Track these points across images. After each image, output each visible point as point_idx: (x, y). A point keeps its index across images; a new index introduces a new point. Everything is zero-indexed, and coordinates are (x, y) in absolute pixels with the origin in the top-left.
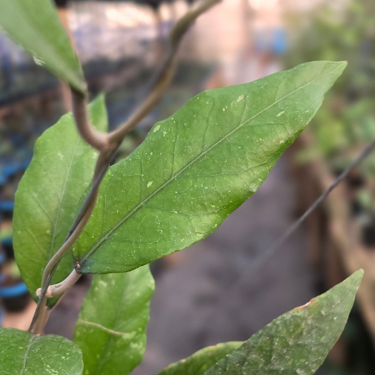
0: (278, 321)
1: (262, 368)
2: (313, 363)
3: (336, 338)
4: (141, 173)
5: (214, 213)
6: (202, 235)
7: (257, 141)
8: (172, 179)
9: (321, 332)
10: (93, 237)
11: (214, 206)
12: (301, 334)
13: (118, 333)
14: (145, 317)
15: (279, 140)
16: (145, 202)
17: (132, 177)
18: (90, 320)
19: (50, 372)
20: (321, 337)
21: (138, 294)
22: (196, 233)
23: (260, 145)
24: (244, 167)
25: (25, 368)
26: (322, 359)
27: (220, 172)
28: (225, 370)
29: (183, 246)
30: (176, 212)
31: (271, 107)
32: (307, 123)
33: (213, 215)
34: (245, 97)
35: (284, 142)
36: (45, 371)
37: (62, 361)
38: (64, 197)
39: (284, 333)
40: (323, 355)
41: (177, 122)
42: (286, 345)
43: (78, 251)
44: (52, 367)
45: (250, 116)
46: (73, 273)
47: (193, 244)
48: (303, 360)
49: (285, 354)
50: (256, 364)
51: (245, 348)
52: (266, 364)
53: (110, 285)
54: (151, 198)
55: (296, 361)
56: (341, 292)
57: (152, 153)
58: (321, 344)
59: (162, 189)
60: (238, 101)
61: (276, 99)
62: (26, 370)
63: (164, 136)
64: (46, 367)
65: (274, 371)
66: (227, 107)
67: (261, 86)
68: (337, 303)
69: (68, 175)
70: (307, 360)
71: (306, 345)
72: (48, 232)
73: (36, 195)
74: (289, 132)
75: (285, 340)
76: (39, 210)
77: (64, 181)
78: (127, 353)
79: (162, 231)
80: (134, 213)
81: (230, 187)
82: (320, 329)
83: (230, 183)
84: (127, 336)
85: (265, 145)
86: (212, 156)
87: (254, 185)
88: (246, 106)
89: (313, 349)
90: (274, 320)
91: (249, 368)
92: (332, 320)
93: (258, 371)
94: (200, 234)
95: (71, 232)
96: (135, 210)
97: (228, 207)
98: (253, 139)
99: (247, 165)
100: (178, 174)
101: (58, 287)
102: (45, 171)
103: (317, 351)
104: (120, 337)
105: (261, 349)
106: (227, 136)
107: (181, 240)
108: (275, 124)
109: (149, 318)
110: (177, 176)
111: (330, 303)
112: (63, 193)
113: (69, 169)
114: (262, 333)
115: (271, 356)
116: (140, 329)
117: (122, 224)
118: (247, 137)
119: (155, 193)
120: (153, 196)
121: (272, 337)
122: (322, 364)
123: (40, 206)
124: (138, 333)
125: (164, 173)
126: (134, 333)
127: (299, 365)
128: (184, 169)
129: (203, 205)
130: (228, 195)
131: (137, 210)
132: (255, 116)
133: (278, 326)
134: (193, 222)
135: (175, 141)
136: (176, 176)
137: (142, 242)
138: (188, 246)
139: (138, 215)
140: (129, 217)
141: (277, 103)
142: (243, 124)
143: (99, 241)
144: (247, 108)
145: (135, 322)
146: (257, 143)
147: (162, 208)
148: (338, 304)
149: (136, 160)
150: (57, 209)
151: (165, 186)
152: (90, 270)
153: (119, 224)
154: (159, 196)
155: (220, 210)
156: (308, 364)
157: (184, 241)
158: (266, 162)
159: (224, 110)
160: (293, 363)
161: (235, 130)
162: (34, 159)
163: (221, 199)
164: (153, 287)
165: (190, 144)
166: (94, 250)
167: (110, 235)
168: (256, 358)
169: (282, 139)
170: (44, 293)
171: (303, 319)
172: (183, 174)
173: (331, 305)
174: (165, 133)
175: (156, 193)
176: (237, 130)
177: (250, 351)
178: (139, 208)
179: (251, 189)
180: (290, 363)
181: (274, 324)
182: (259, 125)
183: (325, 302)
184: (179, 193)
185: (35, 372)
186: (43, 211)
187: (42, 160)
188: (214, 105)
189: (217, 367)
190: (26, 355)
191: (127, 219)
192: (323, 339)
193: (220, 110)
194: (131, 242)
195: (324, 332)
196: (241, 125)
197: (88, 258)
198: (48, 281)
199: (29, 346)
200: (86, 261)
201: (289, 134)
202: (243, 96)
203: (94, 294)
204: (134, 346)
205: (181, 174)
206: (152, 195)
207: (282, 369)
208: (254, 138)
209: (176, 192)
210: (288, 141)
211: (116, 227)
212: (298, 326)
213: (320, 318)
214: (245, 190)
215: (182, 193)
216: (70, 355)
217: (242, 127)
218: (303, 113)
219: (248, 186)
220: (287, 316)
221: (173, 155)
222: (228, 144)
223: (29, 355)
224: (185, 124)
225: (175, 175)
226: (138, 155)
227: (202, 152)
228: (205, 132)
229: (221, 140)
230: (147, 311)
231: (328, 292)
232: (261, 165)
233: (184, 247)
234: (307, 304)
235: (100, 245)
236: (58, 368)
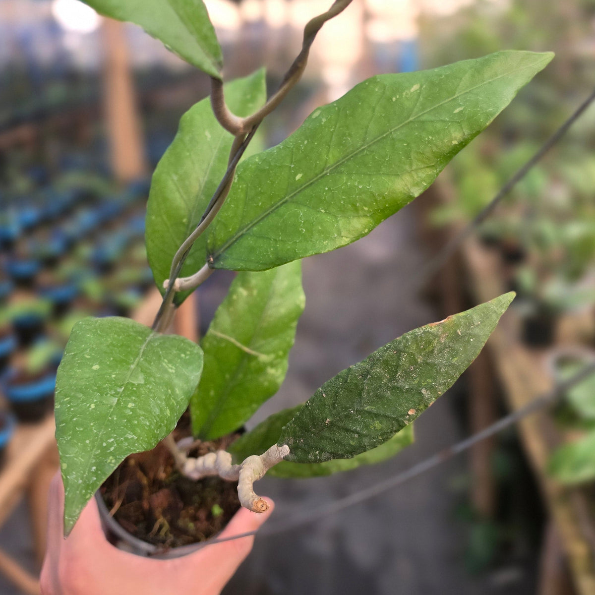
0: (409, 335)
1: (385, 384)
2: (440, 384)
3: (469, 361)
4: (291, 163)
5: (365, 216)
6: (348, 239)
7: (427, 139)
8: (325, 172)
9: (454, 353)
10: (231, 230)
11: (366, 209)
12: (432, 352)
13: (253, 353)
14: (288, 339)
15: (452, 140)
16: (292, 197)
17: (280, 167)
18: (223, 332)
19: (167, 367)
20: (453, 358)
21: (283, 311)
22: (342, 237)
23: (428, 143)
24: (407, 167)
25: (142, 357)
26: (452, 382)
27: (379, 171)
28: (346, 382)
29: (325, 249)
30: (323, 211)
31: (450, 101)
32: (488, 124)
33: (365, 218)
34: (421, 87)
35: (457, 143)
36: (162, 365)
37: (181, 358)
38: (207, 183)
39: (413, 349)
40: (452, 378)
41: (339, 110)
42: (414, 362)
43: (213, 244)
44: (170, 362)
45: (423, 109)
46: (205, 267)
47: (338, 248)
48: (430, 381)
49: (411, 372)
50: (380, 379)
51: (370, 360)
52: (390, 380)
53: (250, 295)
54: (298, 192)
55: (423, 381)
56: (483, 313)
57: (306, 142)
58: (452, 365)
59: (311, 184)
60: (412, 90)
61: (457, 93)
62: (142, 359)
63: (323, 123)
64: (164, 361)
65: (398, 388)
66: (398, 97)
67: (441, 75)
68: (476, 324)
69: (213, 158)
70: (435, 381)
71: (435, 365)
72: (185, 220)
73: (175, 178)
74: (465, 132)
75: (414, 357)
76: (177, 195)
77: (209, 165)
78: (261, 379)
79: (304, 230)
80: (277, 207)
81: (387, 189)
82: (453, 350)
83: (389, 184)
84: (264, 358)
85: (434, 145)
86: (373, 152)
87: (417, 188)
88: (421, 97)
89: (442, 370)
90: (405, 334)
91: (372, 382)
92: (469, 341)
93: (381, 387)
94: (347, 238)
95: (204, 218)
96: (279, 204)
97: (383, 211)
98: (421, 136)
99: (411, 165)
100: (331, 169)
101: (187, 281)
102: (188, 151)
103: (446, 372)
104: (255, 358)
105: (386, 363)
106: (393, 130)
107: (324, 243)
108: (449, 122)
109: (293, 341)
110: (330, 171)
111: (470, 323)
112: (206, 179)
113: (215, 152)
114: (390, 346)
115: (396, 372)
116: (281, 353)
117: (263, 218)
118: (415, 133)
119: (303, 187)
120: (300, 191)
121: (399, 352)
122: (450, 387)
123: (178, 190)
124: (278, 357)
125: (316, 166)
126: (272, 356)
127: (425, 385)
128: (339, 164)
129: (354, 205)
130: (384, 198)
131: (281, 205)
132: (428, 110)
133: (407, 340)
134: (341, 223)
135: (334, 131)
136: (328, 171)
137: (282, 241)
138: (331, 250)
139: (282, 210)
140: (271, 211)
141: (458, 97)
142: (414, 118)
143: (236, 234)
144: (421, 99)
145: (275, 343)
146: (426, 141)
147: (309, 205)
148: (478, 326)
149: (288, 148)
150: (197, 196)
151: (315, 181)
152: (223, 265)
153: (260, 218)
154: (308, 192)
155: (373, 214)
156: (435, 385)
157: (327, 244)
158: (433, 164)
159: (394, 99)
160: (419, 382)
161: (403, 124)
162: (178, 136)
163: (376, 201)
164: (303, 306)
165: (350, 135)
166: (230, 244)
167: (248, 229)
168: (380, 373)
169: (455, 139)
170: (172, 284)
171: (436, 336)
172: (337, 169)
173: (470, 324)
174: (324, 120)
175: (305, 188)
176: (406, 124)
177: (374, 364)
178: (284, 203)
179: (412, 193)
180: (416, 382)
181: (404, 338)
182: (432, 121)
183: (463, 321)
184: (329, 189)
185: (151, 363)
186: (182, 197)
187: (187, 139)
188: (384, 93)
189: (338, 377)
190: (144, 345)
191: (269, 214)
192: (454, 361)
193: (390, 99)
194: (270, 239)
195: (457, 353)
196: (411, 119)
197: (223, 252)
198: (176, 271)
199: (148, 339)
200: (220, 255)
201: (464, 134)
202: (419, 85)
203: (231, 303)
204: (271, 371)
205: (334, 168)
206: (300, 189)
207: (407, 387)
208: (424, 135)
209: (326, 189)
210: (462, 142)
211: (256, 221)
212: (429, 342)
213: (456, 338)
214: (405, 194)
215: (333, 190)
216: (190, 355)
217: (411, 122)
218: (485, 111)
219: (409, 190)
220: (419, 331)
221: (329, 146)
222: (393, 139)
223: (147, 346)
224: (348, 112)
225: (328, 169)
226: (291, 142)
227: (362, 146)
228: (369, 123)
229: (386, 134)
230: (292, 332)
231: (469, 311)
232: (427, 167)
233: (326, 251)
234: (442, 321)
235: (237, 239)
236: (176, 365)
